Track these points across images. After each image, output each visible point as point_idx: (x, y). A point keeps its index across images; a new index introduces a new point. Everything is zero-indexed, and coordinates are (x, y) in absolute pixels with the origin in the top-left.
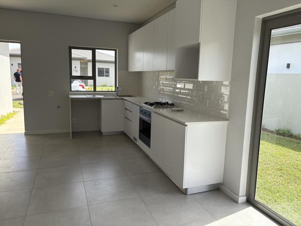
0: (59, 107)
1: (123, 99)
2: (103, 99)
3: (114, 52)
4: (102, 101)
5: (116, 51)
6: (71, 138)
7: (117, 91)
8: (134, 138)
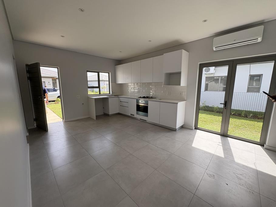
0: (83, 104)
5: (109, 73)
6: (95, 119)
7: (112, 93)
8: (131, 115)
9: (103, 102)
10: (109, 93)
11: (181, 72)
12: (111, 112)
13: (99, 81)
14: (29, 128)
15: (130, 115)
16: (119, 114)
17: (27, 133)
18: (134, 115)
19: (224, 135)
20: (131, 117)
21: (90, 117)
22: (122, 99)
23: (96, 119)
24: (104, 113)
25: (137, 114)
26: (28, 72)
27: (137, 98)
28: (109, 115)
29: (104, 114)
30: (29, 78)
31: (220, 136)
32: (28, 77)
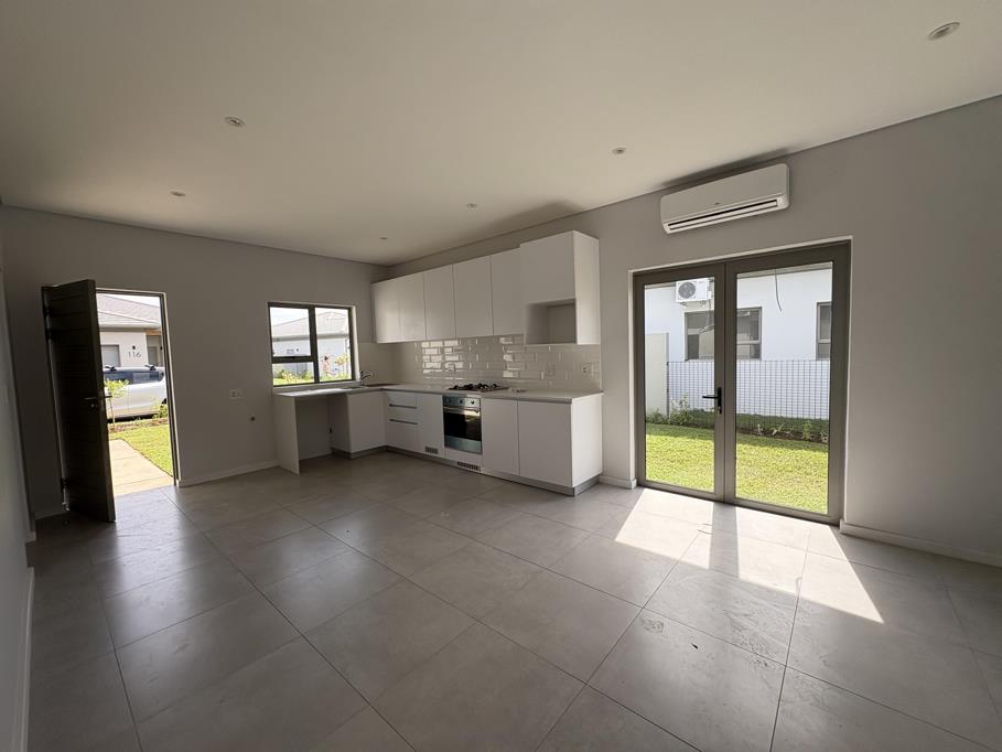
0: (253, 419)
1: (382, 390)
2: (350, 393)
3: (346, 312)
4: (350, 397)
5: (350, 310)
6: (298, 472)
7: (362, 378)
8: (428, 449)
9: (327, 408)
10: (350, 378)
11: (574, 300)
12: (356, 445)
13: (313, 338)
14: (39, 516)
15: (423, 451)
16: (387, 450)
17: (32, 530)
18: (435, 451)
19: (726, 500)
20: (427, 459)
21: (278, 467)
22: (395, 397)
23: (301, 471)
24: (333, 449)
25: (446, 445)
26: (49, 311)
27: (445, 390)
28: (349, 454)
29: (333, 454)
30: (52, 334)
31: (712, 503)
32: (46, 329)
